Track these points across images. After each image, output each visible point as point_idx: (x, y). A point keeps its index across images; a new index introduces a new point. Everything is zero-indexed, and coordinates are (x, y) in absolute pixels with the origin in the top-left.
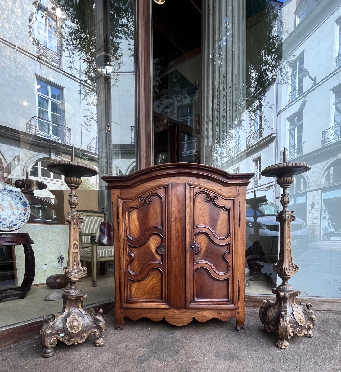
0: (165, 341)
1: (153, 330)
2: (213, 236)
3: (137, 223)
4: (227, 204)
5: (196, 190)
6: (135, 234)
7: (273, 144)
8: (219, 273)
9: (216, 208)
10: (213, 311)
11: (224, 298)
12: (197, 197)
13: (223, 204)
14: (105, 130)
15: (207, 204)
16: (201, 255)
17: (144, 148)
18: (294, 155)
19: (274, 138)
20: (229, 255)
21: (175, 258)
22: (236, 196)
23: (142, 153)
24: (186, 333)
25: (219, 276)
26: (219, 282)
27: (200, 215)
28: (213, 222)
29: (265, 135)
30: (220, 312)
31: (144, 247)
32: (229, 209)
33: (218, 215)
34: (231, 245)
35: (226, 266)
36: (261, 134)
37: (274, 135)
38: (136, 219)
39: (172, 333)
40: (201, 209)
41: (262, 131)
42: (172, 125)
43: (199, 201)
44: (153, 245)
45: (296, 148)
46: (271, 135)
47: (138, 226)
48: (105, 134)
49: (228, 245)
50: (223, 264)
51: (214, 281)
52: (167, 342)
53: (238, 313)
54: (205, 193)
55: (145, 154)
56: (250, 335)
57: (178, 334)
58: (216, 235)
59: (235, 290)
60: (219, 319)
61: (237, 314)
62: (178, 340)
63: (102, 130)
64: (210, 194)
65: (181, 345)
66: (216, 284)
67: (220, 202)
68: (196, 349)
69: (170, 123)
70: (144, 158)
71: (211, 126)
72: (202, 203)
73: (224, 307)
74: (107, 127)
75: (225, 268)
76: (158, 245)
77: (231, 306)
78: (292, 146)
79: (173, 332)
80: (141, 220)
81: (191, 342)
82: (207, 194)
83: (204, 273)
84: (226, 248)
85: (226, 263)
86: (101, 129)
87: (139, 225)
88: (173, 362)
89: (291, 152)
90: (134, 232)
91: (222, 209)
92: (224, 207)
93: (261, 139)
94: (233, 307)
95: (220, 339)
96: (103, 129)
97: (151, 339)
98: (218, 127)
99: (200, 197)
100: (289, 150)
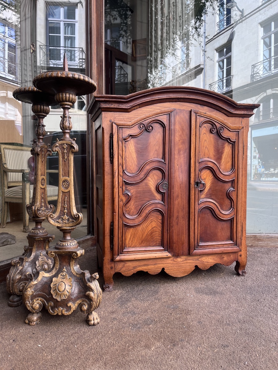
2: (218, 171)
3: (134, 155)
4: (232, 136)
5: (202, 119)
6: (132, 168)
7: (201, 76)
8: (223, 212)
9: (221, 140)
10: (216, 255)
11: (227, 240)
12: (202, 127)
13: (229, 135)
15: (212, 135)
16: (205, 193)
18: (223, 89)
19: (202, 69)
20: (233, 191)
21: (178, 196)
22: (241, 128)
25: (224, 216)
26: (223, 223)
27: (204, 148)
28: (219, 155)
29: (192, 65)
30: (223, 256)
31: (143, 184)
32: (234, 142)
33: (223, 148)
34: (236, 181)
35: (230, 204)
36: (188, 64)
37: (202, 66)
38: (134, 151)
40: (205, 141)
41: (189, 61)
43: (205, 132)
44: (152, 181)
45: (225, 81)
46: (199, 65)
47: (135, 159)
49: (233, 181)
50: (227, 202)
51: (218, 221)
53: (241, 256)
54: (211, 123)
58: (221, 170)
59: (239, 230)
60: (222, 263)
61: (239, 257)
64: (216, 124)
66: (220, 225)
67: (226, 134)
72: (207, 134)
73: (229, 250)
75: (229, 206)
76: (159, 181)
77: (235, 248)
78: (221, 79)
80: (139, 151)
82: (213, 124)
83: (208, 213)
84: (230, 184)
85: (230, 201)
87: (137, 157)
89: (220, 85)
90: (131, 166)
91: (226, 141)
92: (229, 139)
93: (188, 69)
94: (237, 249)
99: (205, 127)
100: (217, 84)
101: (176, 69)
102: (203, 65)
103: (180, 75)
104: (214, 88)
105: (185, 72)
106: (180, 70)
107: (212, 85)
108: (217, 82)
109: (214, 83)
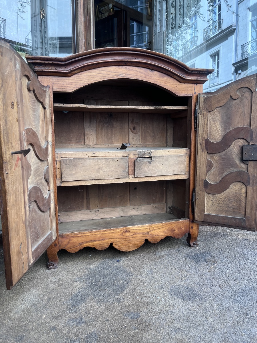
0: (108, 272)
1: (94, 256)
7: (233, 37)
10: (167, 228)
14: (39, 15)
17: (83, 33)
19: (235, 30)
23: (80, 39)
24: (134, 260)
29: (224, 26)
30: (174, 228)
36: (220, 25)
37: (234, 27)
39: (117, 261)
41: (221, 22)
42: (119, 9)
46: (231, 26)
48: (40, 20)
52: (110, 274)
55: (84, 40)
56: (213, 263)
57: (124, 262)
61: (191, 229)
62: (124, 271)
63: (36, 16)
65: (127, 277)
68: (146, 284)
69: (116, 7)
70: (83, 45)
71: (165, 7)
74: (41, 11)
78: (254, 39)
79: (118, 259)
81: (140, 274)
86: (35, 14)
88: (117, 304)
89: (253, 46)
93: (220, 31)
95: (175, 269)
96: (37, 14)
97: (91, 269)
98: (173, 9)
100: (250, 44)
101: (207, 32)
102: (236, 26)
103: (211, 37)
104: (247, 49)
105: (217, 33)
106: (212, 32)
107: (244, 46)
108: (250, 42)
109: (247, 44)
